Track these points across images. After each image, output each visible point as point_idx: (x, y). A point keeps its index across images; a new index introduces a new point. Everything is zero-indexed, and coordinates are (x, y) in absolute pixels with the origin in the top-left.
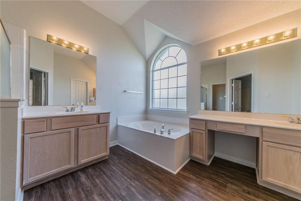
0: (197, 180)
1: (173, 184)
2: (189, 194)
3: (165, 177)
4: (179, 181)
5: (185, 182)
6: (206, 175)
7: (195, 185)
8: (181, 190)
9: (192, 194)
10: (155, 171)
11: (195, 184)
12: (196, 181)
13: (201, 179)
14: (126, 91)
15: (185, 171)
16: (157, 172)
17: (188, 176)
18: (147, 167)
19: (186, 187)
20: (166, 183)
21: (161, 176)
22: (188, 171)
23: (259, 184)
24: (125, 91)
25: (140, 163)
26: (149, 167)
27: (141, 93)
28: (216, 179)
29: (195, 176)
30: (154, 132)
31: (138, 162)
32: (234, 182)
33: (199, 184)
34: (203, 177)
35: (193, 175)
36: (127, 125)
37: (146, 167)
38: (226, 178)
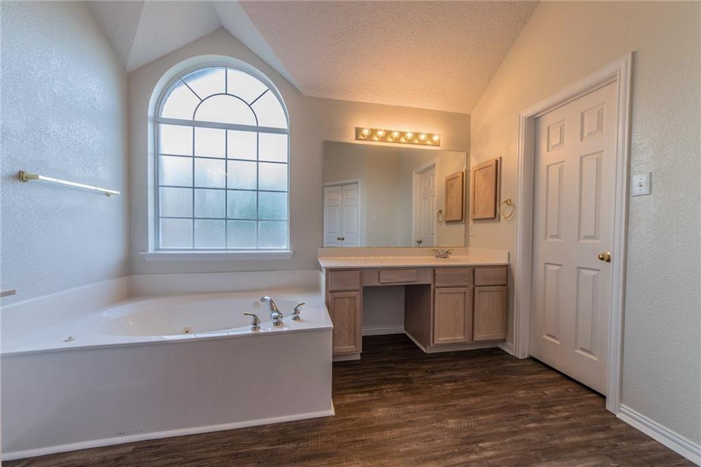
0: (375, 397)
1: (352, 439)
2: (393, 434)
3: (325, 438)
4: (354, 422)
5: (364, 416)
6: (374, 378)
7: (383, 409)
8: (376, 437)
9: (396, 430)
10: (284, 443)
11: (380, 407)
12: (374, 400)
13: (378, 390)
14: (36, 177)
15: (342, 394)
16: (293, 441)
17: (356, 400)
18: (251, 449)
19: (377, 426)
20: (340, 450)
21: (312, 444)
22: (347, 391)
23: (428, 352)
24: (21, 177)
25: (213, 454)
26: (256, 444)
27: (108, 195)
28: (393, 376)
29: (364, 392)
30: (251, 326)
31: (204, 455)
32: (409, 366)
33: (384, 403)
34: (375, 385)
35: (360, 393)
36: (70, 339)
37: (248, 455)
38: (398, 366)
